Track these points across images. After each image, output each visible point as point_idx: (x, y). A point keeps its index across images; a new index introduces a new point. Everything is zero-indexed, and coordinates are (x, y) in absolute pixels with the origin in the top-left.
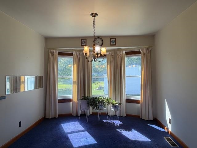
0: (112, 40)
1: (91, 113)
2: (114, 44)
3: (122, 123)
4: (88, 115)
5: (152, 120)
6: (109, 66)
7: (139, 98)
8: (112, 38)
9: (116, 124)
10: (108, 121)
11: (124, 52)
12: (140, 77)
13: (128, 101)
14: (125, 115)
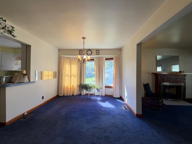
0: (97, 51)
1: (85, 94)
2: (98, 54)
3: (101, 99)
4: (83, 94)
5: (119, 97)
6: (96, 66)
7: (112, 85)
8: (97, 50)
9: (98, 100)
10: (94, 98)
11: (104, 59)
12: (113, 73)
13: (106, 87)
14: (104, 95)
